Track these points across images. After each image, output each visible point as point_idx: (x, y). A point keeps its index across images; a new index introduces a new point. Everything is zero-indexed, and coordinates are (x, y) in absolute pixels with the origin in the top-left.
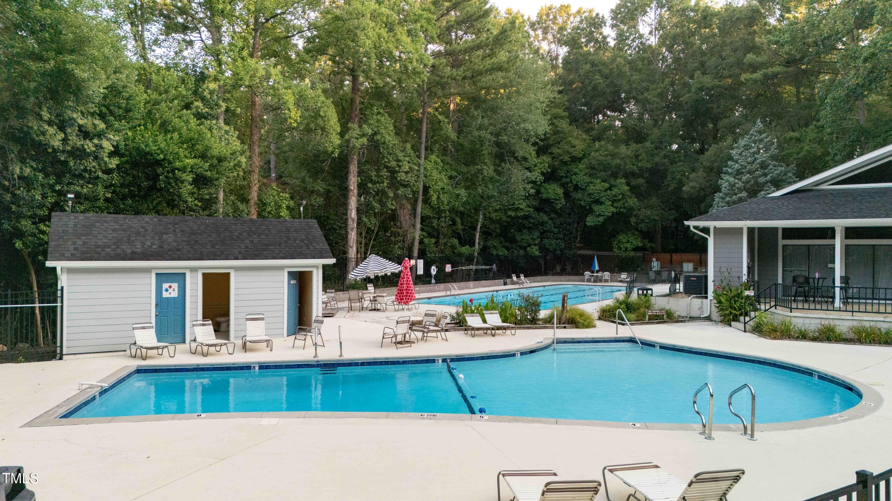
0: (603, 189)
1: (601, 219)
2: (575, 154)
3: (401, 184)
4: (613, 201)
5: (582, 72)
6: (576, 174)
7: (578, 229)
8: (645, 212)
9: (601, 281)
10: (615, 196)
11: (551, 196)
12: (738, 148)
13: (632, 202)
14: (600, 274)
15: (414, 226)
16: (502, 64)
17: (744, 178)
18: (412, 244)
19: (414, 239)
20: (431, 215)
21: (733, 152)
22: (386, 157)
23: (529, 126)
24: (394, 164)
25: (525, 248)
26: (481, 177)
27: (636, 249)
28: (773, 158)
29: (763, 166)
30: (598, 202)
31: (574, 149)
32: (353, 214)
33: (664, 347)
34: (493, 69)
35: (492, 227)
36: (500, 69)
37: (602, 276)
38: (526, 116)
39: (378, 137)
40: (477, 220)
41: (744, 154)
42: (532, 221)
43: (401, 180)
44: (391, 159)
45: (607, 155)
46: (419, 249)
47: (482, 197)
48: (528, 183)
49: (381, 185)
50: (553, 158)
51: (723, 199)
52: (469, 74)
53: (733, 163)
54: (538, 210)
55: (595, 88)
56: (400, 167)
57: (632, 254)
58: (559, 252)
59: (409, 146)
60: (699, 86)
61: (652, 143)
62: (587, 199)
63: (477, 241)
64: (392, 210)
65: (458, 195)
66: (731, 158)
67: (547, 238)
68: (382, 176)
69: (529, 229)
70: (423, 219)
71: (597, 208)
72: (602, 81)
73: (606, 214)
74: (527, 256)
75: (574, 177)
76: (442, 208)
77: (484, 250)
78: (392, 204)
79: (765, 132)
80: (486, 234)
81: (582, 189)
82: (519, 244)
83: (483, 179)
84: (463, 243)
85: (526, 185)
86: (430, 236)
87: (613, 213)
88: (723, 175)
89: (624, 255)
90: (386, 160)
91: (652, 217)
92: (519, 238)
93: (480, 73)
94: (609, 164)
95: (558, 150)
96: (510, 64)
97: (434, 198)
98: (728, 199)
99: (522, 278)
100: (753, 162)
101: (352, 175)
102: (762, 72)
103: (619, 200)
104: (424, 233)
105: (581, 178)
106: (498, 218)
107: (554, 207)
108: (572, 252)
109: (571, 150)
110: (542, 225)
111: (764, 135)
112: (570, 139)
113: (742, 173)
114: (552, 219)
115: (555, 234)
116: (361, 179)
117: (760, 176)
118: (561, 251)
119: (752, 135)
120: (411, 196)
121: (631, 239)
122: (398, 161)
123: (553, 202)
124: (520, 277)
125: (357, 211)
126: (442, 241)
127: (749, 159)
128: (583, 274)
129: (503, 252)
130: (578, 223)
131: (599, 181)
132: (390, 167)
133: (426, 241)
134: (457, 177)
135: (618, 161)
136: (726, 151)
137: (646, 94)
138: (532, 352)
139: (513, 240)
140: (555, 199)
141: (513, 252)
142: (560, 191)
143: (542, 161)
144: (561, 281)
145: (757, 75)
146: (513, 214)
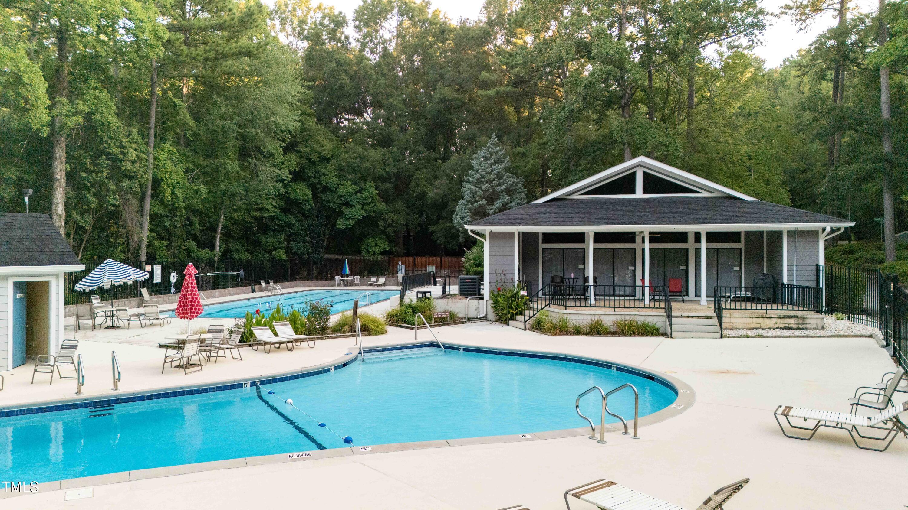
0: (354, 192)
1: (352, 222)
2: (324, 154)
3: (125, 175)
4: (363, 204)
5: (327, 70)
6: (325, 175)
7: (326, 231)
8: (393, 217)
9: (351, 285)
10: (365, 199)
11: (300, 196)
12: (477, 158)
13: (381, 206)
14: (350, 278)
15: (141, 226)
16: (251, 49)
17: (484, 187)
18: (140, 246)
19: (140, 242)
20: (163, 213)
21: (474, 162)
22: (106, 142)
23: (279, 120)
24: (116, 150)
25: (270, 252)
26: (224, 172)
27: (383, 253)
28: (507, 169)
29: (499, 176)
30: (348, 205)
31: (322, 148)
32: (60, 209)
33: (467, 350)
34: (240, 53)
35: (234, 228)
36: (249, 54)
37: (352, 280)
38: (276, 109)
39: (98, 117)
40: (218, 221)
41: (483, 164)
42: (277, 222)
43: (126, 170)
44: (112, 145)
45: (355, 158)
46: (147, 253)
47: (224, 194)
48: (277, 182)
49: (100, 175)
50: (301, 157)
51: (466, 205)
52: (212, 55)
53: (473, 173)
54: (285, 211)
55: (341, 87)
56: (124, 154)
57: (380, 258)
58: (306, 256)
59: (135, 131)
60: (441, 97)
61: (398, 149)
62: (338, 201)
63: (218, 243)
64: (114, 205)
65: (196, 191)
66: (471, 167)
67: (294, 241)
68: (100, 164)
69: (274, 231)
70: (153, 217)
71: (347, 211)
72: (348, 81)
73: (357, 217)
74: (273, 259)
75: (323, 178)
76: (176, 205)
77: (225, 254)
78: (115, 199)
79: (499, 146)
80: (227, 236)
81: (332, 191)
82: (263, 247)
83: (226, 174)
84: (201, 245)
85: (276, 184)
86: (161, 238)
87: (363, 216)
88: (464, 184)
89: (372, 258)
90: (105, 145)
91: (399, 222)
92: (264, 241)
93: (225, 57)
94: (358, 166)
95: (306, 149)
96: (260, 50)
97: (168, 193)
98: (470, 206)
99: (272, 284)
100: (491, 173)
101: (59, 161)
102: (495, 90)
103: (369, 204)
104: (154, 235)
105: (330, 179)
106: (241, 218)
107: (302, 208)
108: (319, 256)
109: (320, 149)
110: (289, 227)
111: (498, 148)
112: (319, 138)
113: (482, 182)
114: (299, 221)
115: (302, 236)
116: (70, 167)
117: (497, 186)
118: (308, 254)
119: (489, 147)
120: (139, 190)
121: (379, 243)
122: (122, 147)
123: (301, 203)
124: (269, 283)
125: (65, 205)
126: (176, 243)
127: (487, 170)
128: (333, 278)
129: (244, 256)
130: (326, 226)
131: (349, 183)
132: (111, 154)
133: (156, 243)
134: (193, 170)
135: (368, 164)
136: (467, 161)
137: (391, 100)
138: (345, 365)
139: (257, 244)
140: (303, 200)
141: (256, 256)
142: (309, 192)
143: (289, 159)
144: (310, 286)
145: (491, 92)
146: (257, 214)
